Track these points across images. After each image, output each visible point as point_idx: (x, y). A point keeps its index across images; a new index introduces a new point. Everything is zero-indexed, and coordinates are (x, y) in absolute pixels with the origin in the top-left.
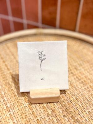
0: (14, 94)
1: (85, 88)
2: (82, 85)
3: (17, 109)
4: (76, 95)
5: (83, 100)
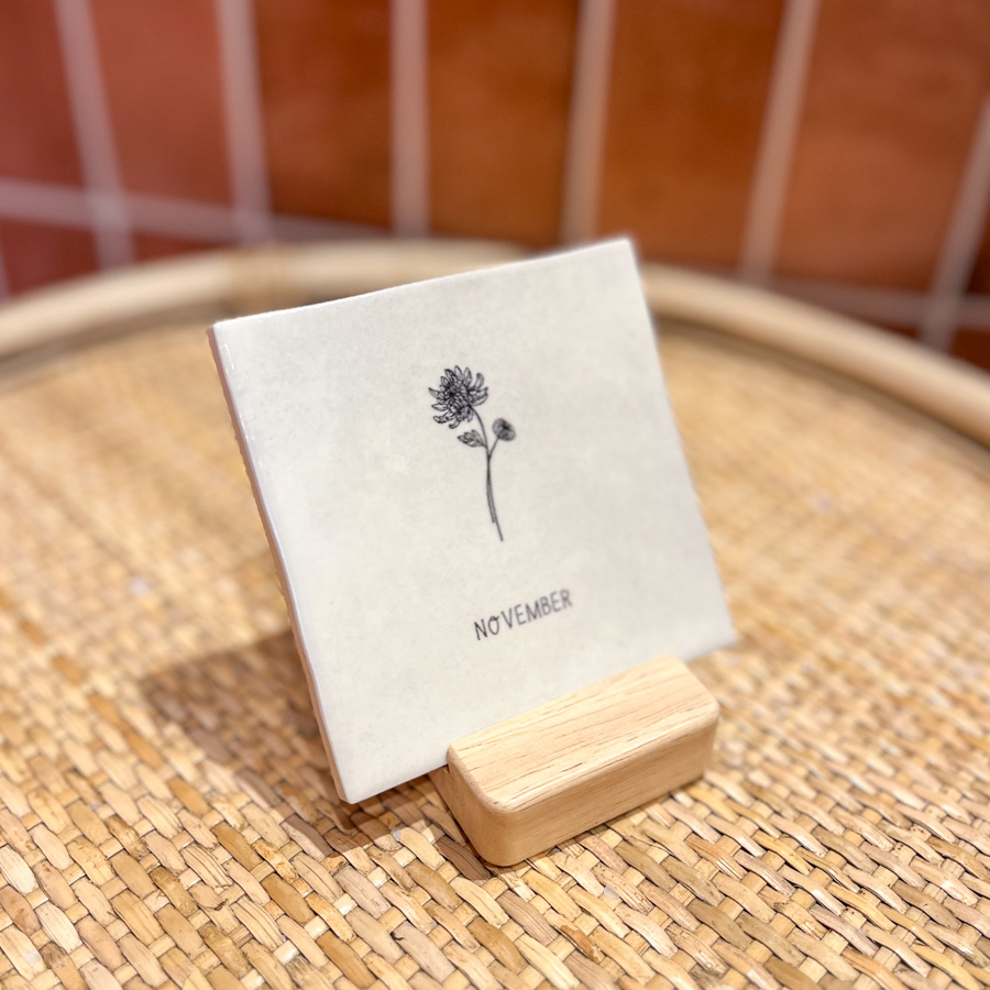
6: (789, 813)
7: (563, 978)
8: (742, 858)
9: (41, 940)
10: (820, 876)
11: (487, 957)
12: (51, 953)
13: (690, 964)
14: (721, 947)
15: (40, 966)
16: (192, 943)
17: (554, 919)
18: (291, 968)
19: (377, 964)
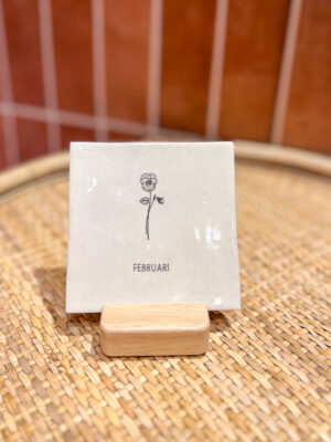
3: (143, 379)
7: (268, 385)
9: (83, 351)
11: (239, 375)
12: (86, 355)
13: (315, 387)
14: (328, 383)
15: (83, 359)
18: (168, 370)
19: (199, 373)
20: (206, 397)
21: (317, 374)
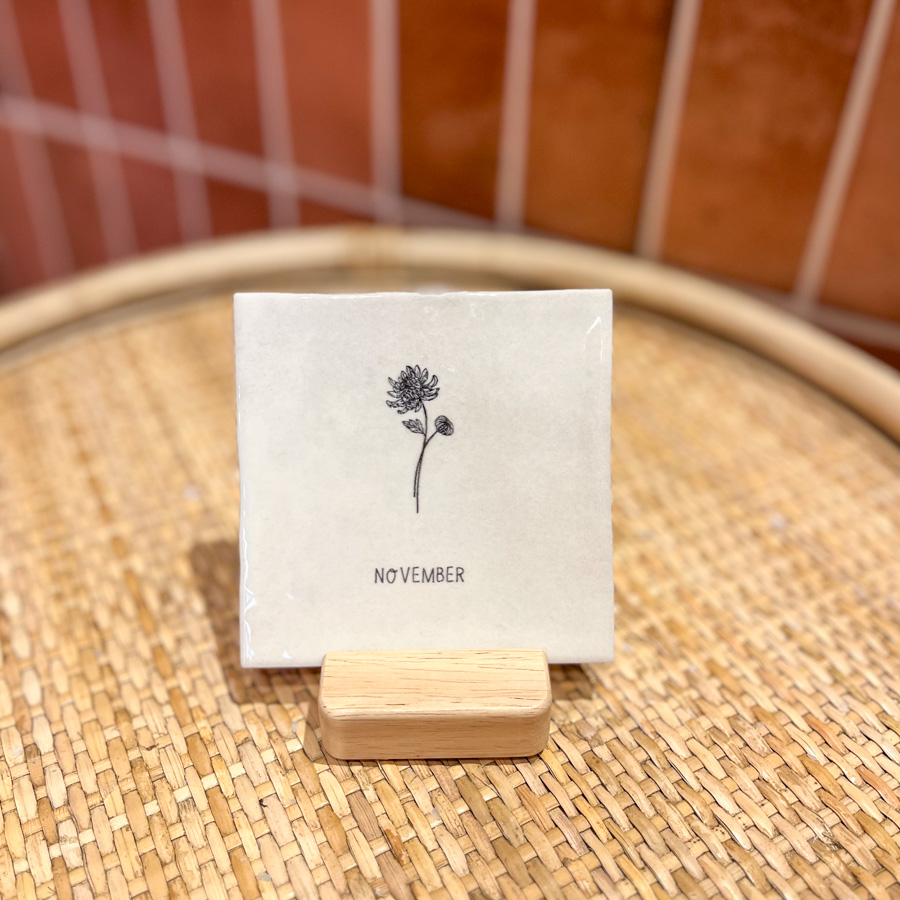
0: (118, 704)
1: (669, 683)
2: (646, 653)
3: (120, 821)
4: (589, 734)
5: (641, 777)
6: (614, 788)
7: (371, 869)
8: (557, 815)
9: (28, 741)
10: (615, 847)
11: (321, 838)
12: (31, 751)
13: (472, 886)
14: (504, 881)
15: (21, 758)
16: (123, 769)
17: (384, 823)
18: (181, 807)
19: (241, 820)
20: (231, 880)
21: (490, 855)
